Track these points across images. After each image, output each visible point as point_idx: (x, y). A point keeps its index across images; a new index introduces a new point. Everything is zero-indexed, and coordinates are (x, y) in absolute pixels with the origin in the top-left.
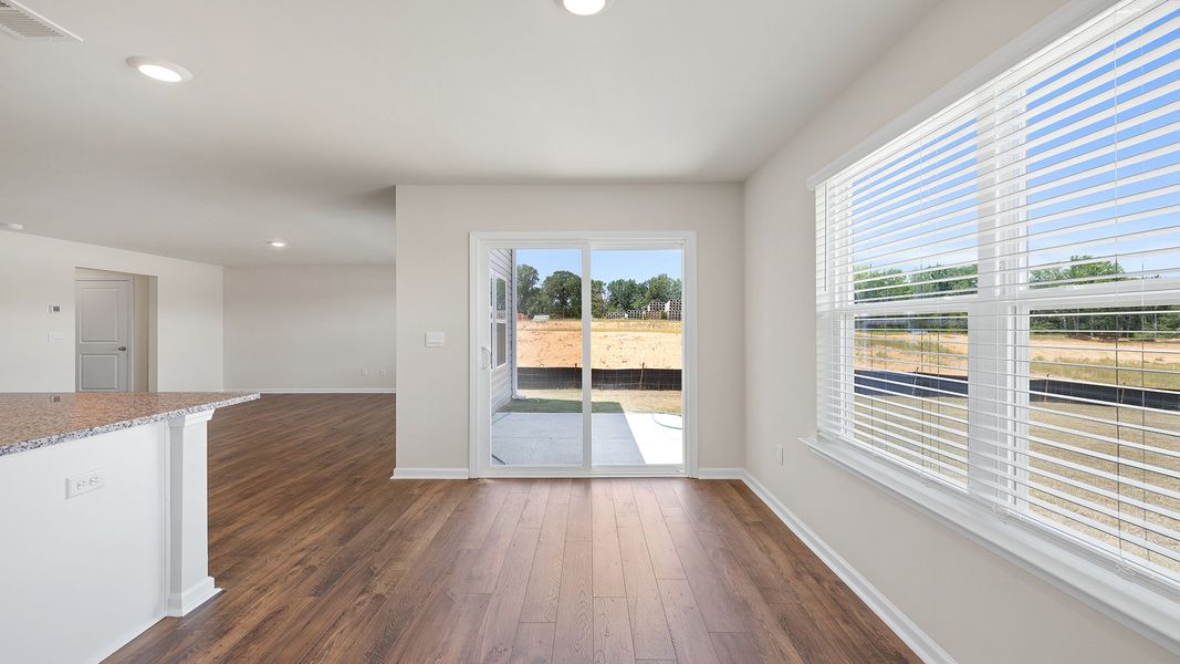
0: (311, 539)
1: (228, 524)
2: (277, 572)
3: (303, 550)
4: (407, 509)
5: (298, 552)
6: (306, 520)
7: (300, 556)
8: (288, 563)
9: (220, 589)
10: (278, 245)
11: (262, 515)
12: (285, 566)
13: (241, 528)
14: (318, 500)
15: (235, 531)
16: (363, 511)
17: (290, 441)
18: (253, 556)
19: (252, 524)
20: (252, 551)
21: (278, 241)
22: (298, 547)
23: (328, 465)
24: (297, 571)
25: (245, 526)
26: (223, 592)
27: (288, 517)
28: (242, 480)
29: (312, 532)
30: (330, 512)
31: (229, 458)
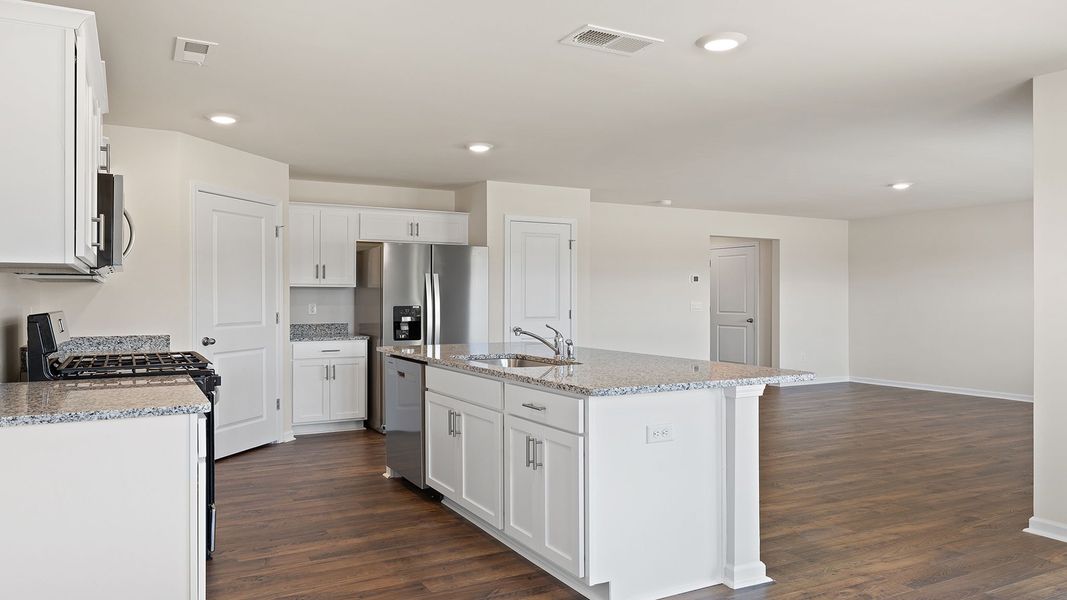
0: (878, 567)
1: (801, 522)
2: (829, 586)
3: (865, 575)
4: (1027, 577)
5: (859, 575)
6: (883, 545)
7: (859, 580)
8: (843, 582)
9: (770, 580)
10: (901, 187)
11: (837, 524)
12: (839, 583)
13: (811, 530)
14: (906, 528)
15: (804, 532)
16: (960, 558)
17: (904, 450)
18: (812, 561)
19: (823, 530)
20: (812, 556)
21: (903, 182)
22: (864, 570)
23: (940, 491)
24: (849, 593)
25: (815, 530)
26: (773, 583)
27: (863, 535)
28: (831, 483)
29: (885, 560)
30: (917, 546)
31: (828, 455)
